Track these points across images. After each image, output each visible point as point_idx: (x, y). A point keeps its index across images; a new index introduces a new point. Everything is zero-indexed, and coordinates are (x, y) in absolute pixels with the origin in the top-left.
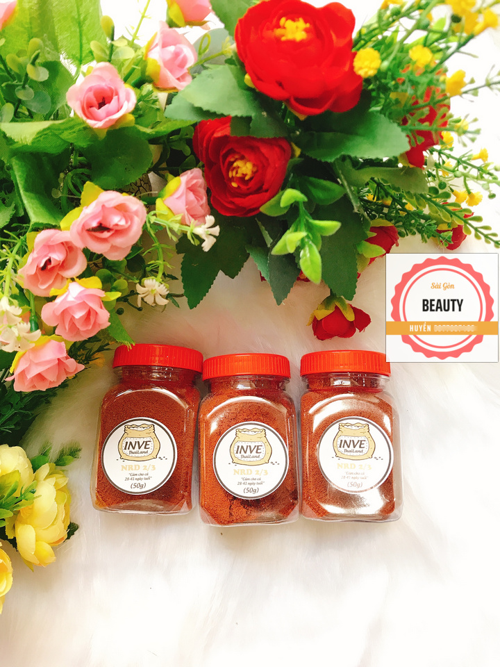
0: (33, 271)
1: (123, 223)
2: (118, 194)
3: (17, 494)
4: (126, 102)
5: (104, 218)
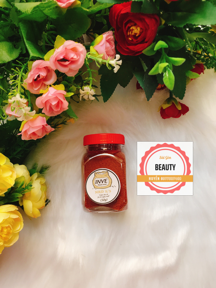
0: (31, 81)
1: (75, 57)
2: (74, 42)
3: (24, 186)
5: (66, 54)
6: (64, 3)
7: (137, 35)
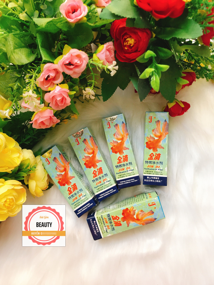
0: (42, 80)
1: (79, 62)
2: (78, 50)
3: (29, 168)
4: (83, 12)
5: (72, 60)
6: (72, 19)
7: (131, 46)
